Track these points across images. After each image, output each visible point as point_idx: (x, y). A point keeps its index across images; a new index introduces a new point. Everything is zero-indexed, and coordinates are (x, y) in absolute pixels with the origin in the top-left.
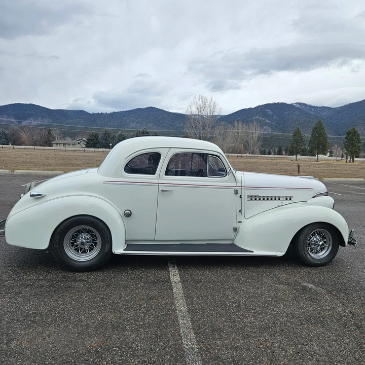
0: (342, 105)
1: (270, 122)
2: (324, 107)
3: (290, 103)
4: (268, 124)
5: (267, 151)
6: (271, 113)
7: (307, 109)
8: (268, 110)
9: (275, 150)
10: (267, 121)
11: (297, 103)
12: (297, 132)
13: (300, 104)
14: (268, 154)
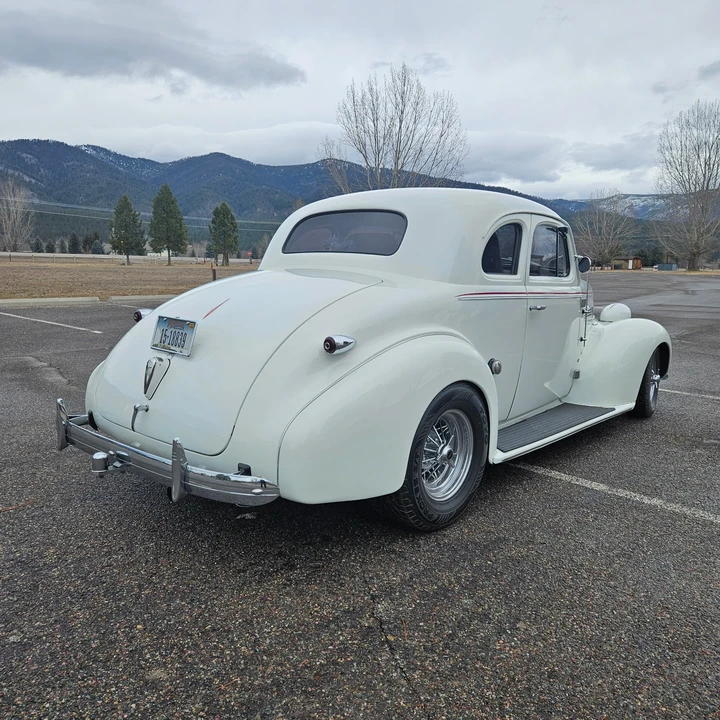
0: (176, 160)
1: (33, 181)
2: (143, 160)
3: (74, 145)
4: (28, 185)
5: (45, 245)
6: (33, 161)
7: (111, 161)
8: (25, 155)
9: (62, 242)
10: (27, 179)
11: (88, 146)
12: (124, 207)
13: (95, 148)
14: (71, 252)
